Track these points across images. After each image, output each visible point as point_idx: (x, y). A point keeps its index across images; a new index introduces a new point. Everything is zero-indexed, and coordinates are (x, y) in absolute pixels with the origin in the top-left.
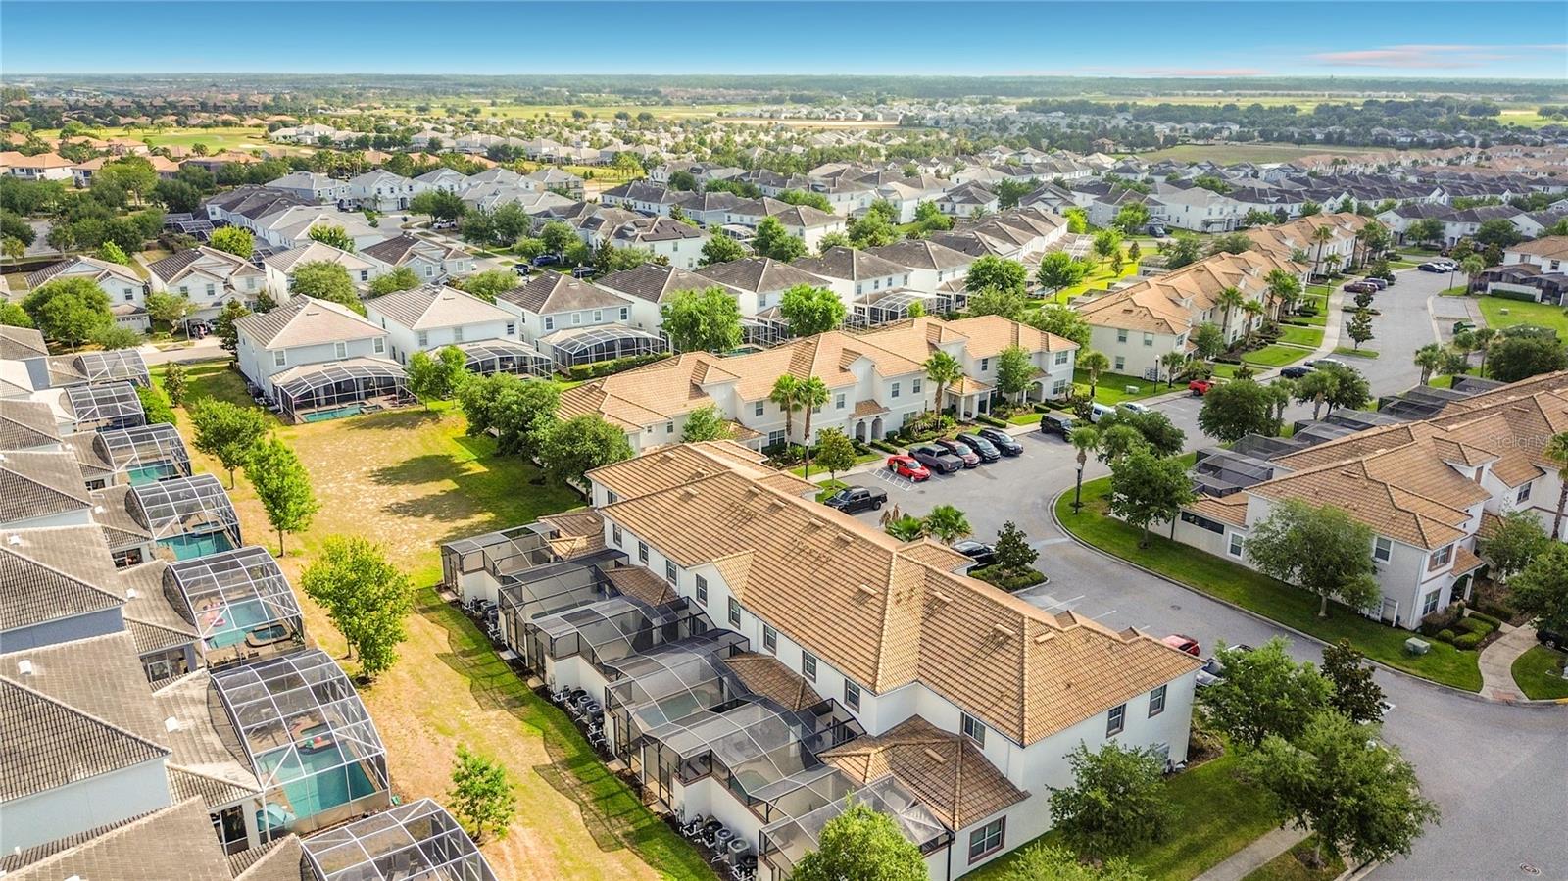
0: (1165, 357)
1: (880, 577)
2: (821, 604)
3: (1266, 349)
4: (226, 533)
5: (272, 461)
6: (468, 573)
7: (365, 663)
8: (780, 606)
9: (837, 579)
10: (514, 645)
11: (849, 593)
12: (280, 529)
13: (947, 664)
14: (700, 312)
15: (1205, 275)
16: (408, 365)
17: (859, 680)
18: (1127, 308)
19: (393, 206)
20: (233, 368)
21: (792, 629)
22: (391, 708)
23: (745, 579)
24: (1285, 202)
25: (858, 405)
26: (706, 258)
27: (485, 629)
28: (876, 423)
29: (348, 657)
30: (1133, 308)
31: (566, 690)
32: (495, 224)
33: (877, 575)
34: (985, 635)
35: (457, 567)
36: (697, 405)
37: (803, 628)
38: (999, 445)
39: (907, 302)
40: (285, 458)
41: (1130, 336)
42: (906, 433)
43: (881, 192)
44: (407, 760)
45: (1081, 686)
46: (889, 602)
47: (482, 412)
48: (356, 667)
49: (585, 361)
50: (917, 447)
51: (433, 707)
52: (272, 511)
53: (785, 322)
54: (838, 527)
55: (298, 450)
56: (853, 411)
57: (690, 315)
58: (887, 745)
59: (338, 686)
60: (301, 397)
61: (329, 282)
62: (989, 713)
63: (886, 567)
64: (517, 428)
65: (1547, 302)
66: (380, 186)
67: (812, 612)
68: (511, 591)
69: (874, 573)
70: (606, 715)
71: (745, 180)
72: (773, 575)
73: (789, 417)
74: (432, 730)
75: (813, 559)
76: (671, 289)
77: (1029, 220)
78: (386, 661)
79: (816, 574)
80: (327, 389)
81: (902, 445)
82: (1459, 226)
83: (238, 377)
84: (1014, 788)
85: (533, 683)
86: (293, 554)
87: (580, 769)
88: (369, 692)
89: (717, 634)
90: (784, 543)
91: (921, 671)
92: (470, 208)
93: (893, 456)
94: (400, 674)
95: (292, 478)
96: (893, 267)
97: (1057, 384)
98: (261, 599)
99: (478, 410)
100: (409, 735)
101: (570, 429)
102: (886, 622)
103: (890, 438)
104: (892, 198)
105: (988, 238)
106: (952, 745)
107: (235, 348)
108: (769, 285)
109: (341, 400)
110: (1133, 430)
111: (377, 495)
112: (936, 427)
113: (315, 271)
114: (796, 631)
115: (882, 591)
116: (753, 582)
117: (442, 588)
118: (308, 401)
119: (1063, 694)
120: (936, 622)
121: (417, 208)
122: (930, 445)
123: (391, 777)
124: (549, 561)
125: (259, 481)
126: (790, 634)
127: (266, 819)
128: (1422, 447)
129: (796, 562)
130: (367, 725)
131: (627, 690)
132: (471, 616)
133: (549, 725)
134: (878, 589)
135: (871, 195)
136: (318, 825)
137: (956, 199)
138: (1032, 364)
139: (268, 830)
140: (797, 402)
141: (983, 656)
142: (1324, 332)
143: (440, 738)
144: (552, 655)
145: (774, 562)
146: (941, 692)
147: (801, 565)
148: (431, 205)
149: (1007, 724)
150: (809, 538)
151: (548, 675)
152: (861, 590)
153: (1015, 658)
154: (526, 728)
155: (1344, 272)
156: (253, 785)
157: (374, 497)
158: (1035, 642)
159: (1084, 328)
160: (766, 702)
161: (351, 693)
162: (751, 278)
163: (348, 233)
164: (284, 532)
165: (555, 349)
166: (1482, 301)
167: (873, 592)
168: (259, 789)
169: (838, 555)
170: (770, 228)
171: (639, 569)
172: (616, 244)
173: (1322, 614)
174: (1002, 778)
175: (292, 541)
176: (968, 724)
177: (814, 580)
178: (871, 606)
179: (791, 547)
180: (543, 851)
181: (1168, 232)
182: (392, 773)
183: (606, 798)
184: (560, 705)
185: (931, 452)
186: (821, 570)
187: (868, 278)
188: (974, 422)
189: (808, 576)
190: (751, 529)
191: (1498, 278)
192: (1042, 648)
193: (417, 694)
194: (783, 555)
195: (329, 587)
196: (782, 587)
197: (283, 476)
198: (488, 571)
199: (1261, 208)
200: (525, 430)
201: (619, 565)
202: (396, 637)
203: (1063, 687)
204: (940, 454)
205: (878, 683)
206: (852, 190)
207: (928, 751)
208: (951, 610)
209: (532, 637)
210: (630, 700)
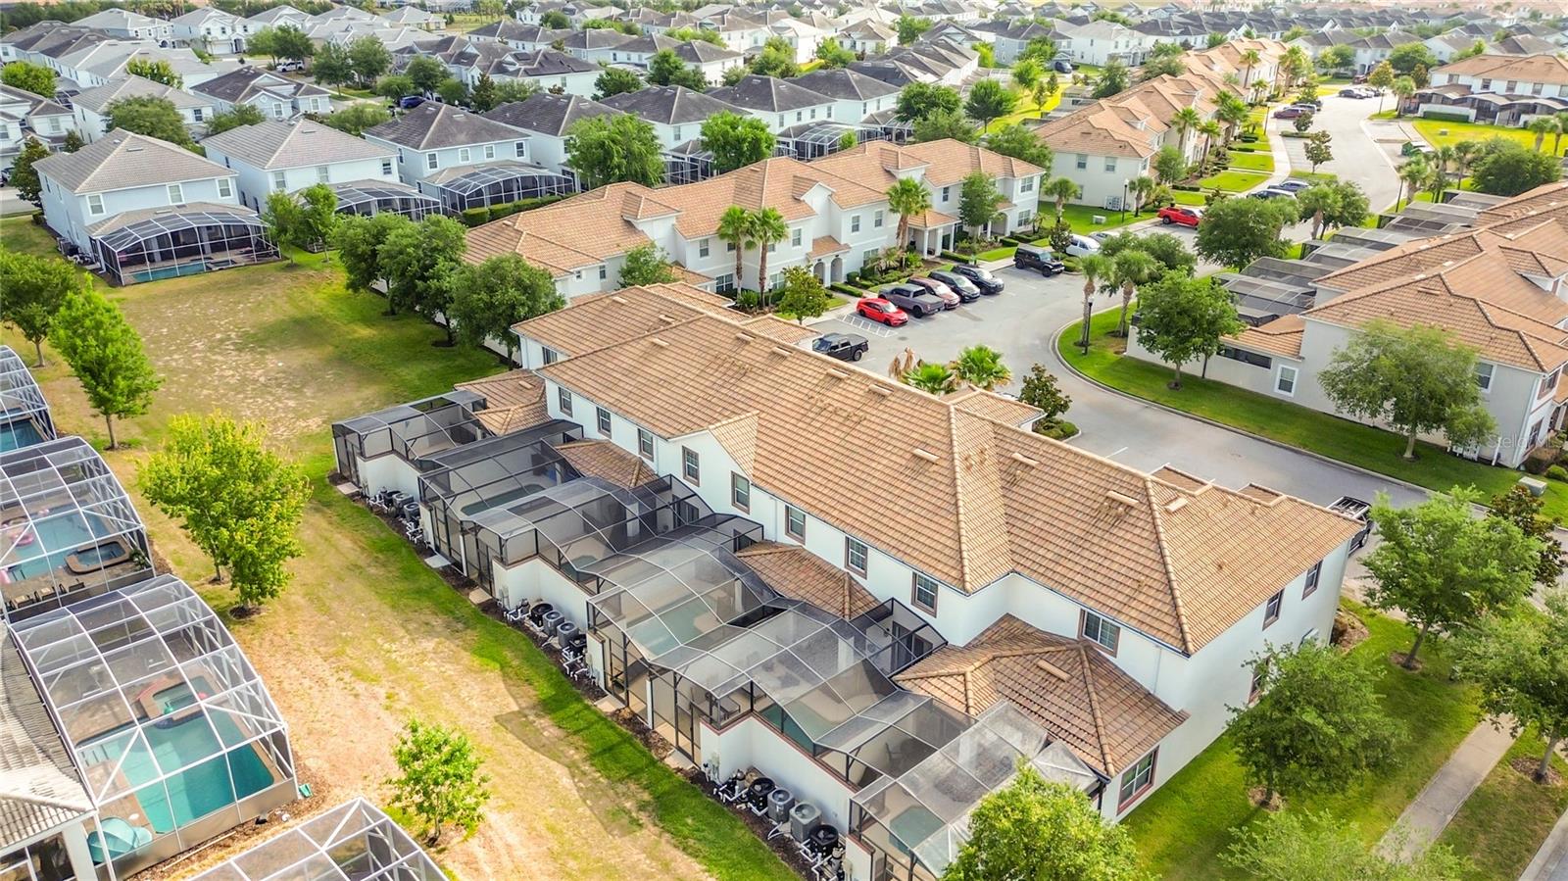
0: (1132, 183)
1: (939, 438)
2: (864, 476)
3: (1219, 175)
4: (33, 422)
5: (88, 323)
6: (371, 458)
7: (242, 589)
8: (807, 482)
9: (879, 444)
10: (444, 548)
11: (899, 460)
12: (106, 413)
13: (1051, 547)
14: (613, 141)
15: (1155, 97)
16: (264, 209)
17: (938, 575)
18: (1085, 130)
19: (226, 50)
20: (39, 221)
21: (830, 511)
22: (285, 649)
23: (753, 449)
24: (1190, 34)
25: (815, 242)
26: (600, 93)
27: (402, 529)
28: (836, 263)
29: (216, 581)
30: (1091, 130)
31: (525, 606)
32: (350, 61)
33: (934, 436)
34: (1096, 506)
35: (357, 451)
36: (631, 244)
37: (844, 509)
38: (979, 283)
39: (837, 135)
40: (106, 319)
41: (1090, 162)
42: (868, 274)
43: (775, 29)
44: (317, 725)
45: (1235, 566)
46: (958, 469)
47: (365, 260)
48: (230, 595)
49: (481, 204)
50: (888, 288)
51: (345, 642)
52: (92, 390)
53: (707, 156)
54: (868, 378)
55: (129, 316)
56: (810, 249)
57: (602, 145)
58: (985, 659)
59: (207, 631)
60: (126, 251)
61: (154, 120)
62: (1125, 610)
63: (943, 424)
64: (414, 276)
65: (1481, 123)
66: (208, 25)
67: (853, 488)
68: (433, 479)
69: (929, 434)
70: (590, 639)
71: (625, 19)
72: (789, 442)
73: (739, 258)
74: (347, 676)
75: (841, 420)
76: (572, 120)
77: (943, 52)
78: (273, 583)
79: (848, 438)
80: (161, 240)
81: (866, 287)
82: (1370, 52)
83: (44, 232)
84: (1166, 709)
85: (477, 596)
86: (127, 445)
87: (561, 714)
88: (251, 629)
89: (715, 521)
90: (796, 401)
91: (1016, 558)
92: (318, 47)
93: (859, 299)
94: (294, 598)
95: (119, 345)
96: (816, 97)
97: (1021, 214)
98: (81, 510)
99: (361, 258)
100: (316, 687)
101: (484, 274)
102: (960, 496)
103: (850, 280)
104: (786, 35)
105: (907, 67)
106: (1073, 654)
107: (38, 198)
108: (683, 116)
109: (181, 254)
110: (1145, 255)
111: (238, 366)
112: (903, 265)
113: (137, 107)
114: (835, 513)
115: (944, 455)
116: (764, 453)
117: (338, 478)
118: (136, 256)
119: (1217, 578)
120: (1022, 492)
121: (256, 49)
122: (903, 285)
123: (295, 754)
124: (475, 439)
125: (71, 351)
126: (827, 518)
127: (104, 845)
128: (1492, 258)
129: (818, 425)
130: (255, 687)
131: (615, 603)
132: (381, 513)
133: (508, 654)
134: (939, 453)
135: (764, 34)
136: (187, 841)
137: (855, 35)
138: (998, 190)
139: (109, 862)
140: (749, 238)
141: (1100, 533)
142: (1272, 158)
143: (360, 687)
144: (502, 561)
145: (788, 426)
146: (1051, 584)
147: (826, 428)
148: (272, 44)
149: (1156, 624)
150: (830, 394)
151: (498, 586)
152: (915, 455)
153: (1145, 534)
154: (477, 661)
155: (1269, 100)
156: (79, 800)
157: (235, 369)
158: (1167, 511)
159: (1046, 152)
160: (806, 609)
161: (226, 642)
162: (663, 110)
163: (175, 70)
164: (114, 417)
165: (443, 191)
166: (1416, 123)
167: (933, 458)
168: (87, 806)
169: (876, 413)
170: (667, 61)
171: (599, 443)
172: (496, 79)
173: (1408, 455)
174: (1148, 695)
175: (123, 429)
176: (1090, 625)
177: (848, 446)
178: (934, 476)
179: (807, 406)
180: (534, 849)
181: (1075, 67)
182: (297, 748)
183: (605, 754)
184: (518, 625)
185: (908, 293)
186: (854, 433)
187: (789, 108)
188: (938, 260)
189: (838, 441)
190: (748, 386)
191: (1426, 99)
192: (1176, 519)
193: (320, 625)
194: (799, 417)
195: (181, 488)
196: (805, 457)
197: (104, 343)
198: (399, 454)
199: (1165, 40)
200: (424, 279)
201: (568, 439)
202: (281, 553)
203: (1214, 569)
204: (916, 294)
205: (967, 578)
206: (743, 28)
207: (1043, 664)
208: (1040, 475)
209: (470, 537)
210: (619, 614)
